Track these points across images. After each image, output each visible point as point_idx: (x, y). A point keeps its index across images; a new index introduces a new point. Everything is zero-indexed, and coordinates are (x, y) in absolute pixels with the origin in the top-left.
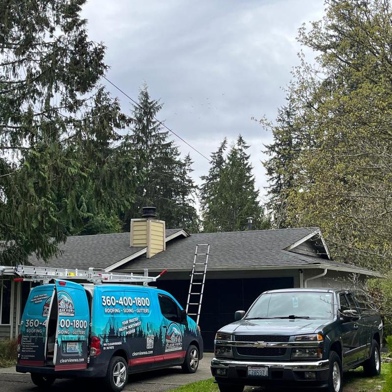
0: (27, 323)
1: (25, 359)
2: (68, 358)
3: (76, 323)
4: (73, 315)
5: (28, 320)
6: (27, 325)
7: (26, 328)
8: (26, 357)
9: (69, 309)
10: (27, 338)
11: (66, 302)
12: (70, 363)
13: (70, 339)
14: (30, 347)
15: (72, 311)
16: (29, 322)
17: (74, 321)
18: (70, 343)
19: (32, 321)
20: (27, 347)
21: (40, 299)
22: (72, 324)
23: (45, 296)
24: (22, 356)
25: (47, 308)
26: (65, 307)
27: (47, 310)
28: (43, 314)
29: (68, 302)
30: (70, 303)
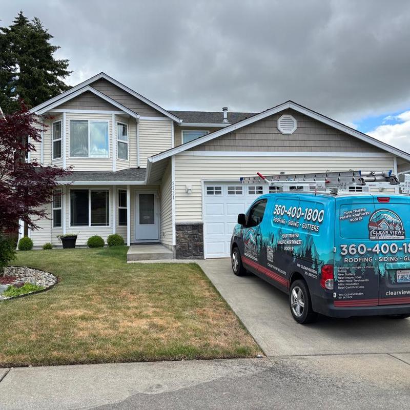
0: (344, 249)
1: (347, 299)
2: (400, 290)
3: (408, 248)
4: (403, 237)
5: (346, 246)
6: (344, 252)
7: (343, 256)
8: (349, 295)
9: (395, 230)
10: (344, 270)
11: (389, 223)
12: (403, 296)
13: (399, 267)
14: (353, 282)
15: (399, 232)
16: (347, 248)
17: (405, 245)
18: (402, 271)
19: (353, 247)
20: (347, 283)
21: (358, 215)
22: (401, 249)
23: (364, 212)
24: (340, 295)
25: (375, 228)
26: (388, 228)
27: (375, 230)
28: (370, 236)
29: (392, 222)
30: (396, 223)
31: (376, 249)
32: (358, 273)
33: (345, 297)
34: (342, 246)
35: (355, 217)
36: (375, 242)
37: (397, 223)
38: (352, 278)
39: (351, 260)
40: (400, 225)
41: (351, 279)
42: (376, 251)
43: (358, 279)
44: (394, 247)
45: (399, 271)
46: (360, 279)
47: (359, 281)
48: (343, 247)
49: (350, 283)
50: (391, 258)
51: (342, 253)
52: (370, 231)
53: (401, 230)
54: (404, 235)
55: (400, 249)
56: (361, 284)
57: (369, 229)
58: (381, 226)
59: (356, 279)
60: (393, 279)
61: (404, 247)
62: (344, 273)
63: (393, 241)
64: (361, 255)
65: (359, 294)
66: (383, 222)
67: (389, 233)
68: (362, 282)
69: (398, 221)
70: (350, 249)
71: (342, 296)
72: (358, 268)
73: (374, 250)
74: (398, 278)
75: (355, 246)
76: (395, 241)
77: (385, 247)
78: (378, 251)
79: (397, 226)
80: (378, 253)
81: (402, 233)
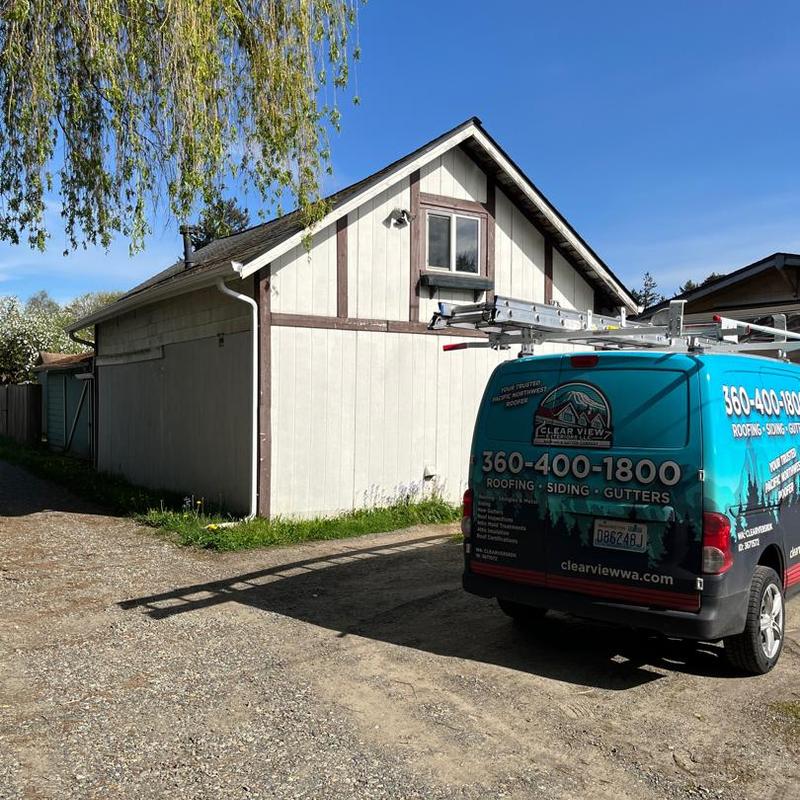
0: (487, 460)
1: (489, 561)
3: (615, 468)
4: (608, 443)
5: (490, 454)
6: (487, 465)
7: (486, 474)
8: (492, 554)
9: (589, 426)
10: (487, 501)
11: (579, 410)
14: (499, 528)
16: (493, 459)
17: (609, 461)
18: (609, 523)
19: (501, 457)
20: (491, 528)
21: (521, 394)
22: (599, 469)
23: (536, 387)
24: (478, 550)
25: (545, 421)
26: (574, 422)
27: (547, 426)
28: (534, 437)
29: (588, 409)
30: (595, 413)
31: (542, 464)
32: (508, 509)
33: (484, 557)
34: (485, 453)
35: (514, 399)
36: (541, 449)
37: (598, 411)
38: (498, 519)
39: (497, 483)
40: (605, 417)
41: (497, 522)
42: (541, 468)
43: (507, 523)
44: (581, 464)
45: (601, 522)
46: (512, 524)
47: (508, 527)
48: (486, 456)
49: (494, 528)
50: (573, 487)
51: (484, 468)
52: (535, 427)
53: (605, 428)
54: (610, 439)
55: (596, 469)
56: (513, 534)
57: (535, 422)
58: (561, 418)
59: (504, 523)
60: (584, 536)
61: (605, 466)
62: (486, 507)
63: (579, 451)
64: (514, 476)
65: (509, 555)
66: (566, 409)
67: (575, 432)
68: (514, 530)
69: (602, 408)
70: (497, 461)
71: (481, 553)
72: (510, 501)
73: (537, 467)
74: (595, 537)
75: (503, 454)
76: (586, 451)
77: (561, 462)
78: (545, 469)
79: (596, 419)
80: (545, 473)
81: (604, 435)
